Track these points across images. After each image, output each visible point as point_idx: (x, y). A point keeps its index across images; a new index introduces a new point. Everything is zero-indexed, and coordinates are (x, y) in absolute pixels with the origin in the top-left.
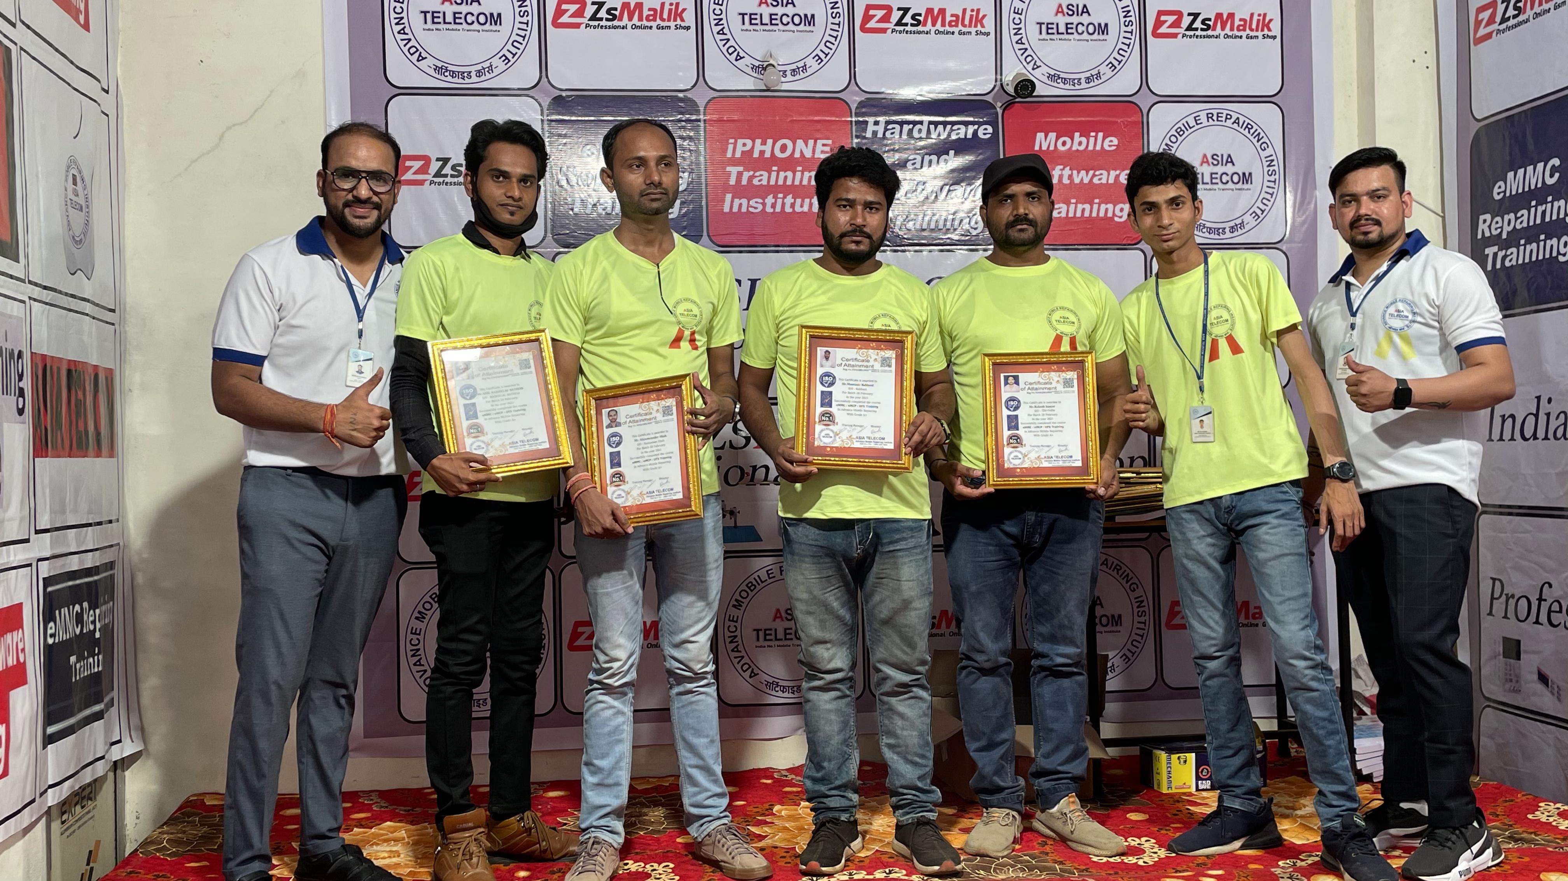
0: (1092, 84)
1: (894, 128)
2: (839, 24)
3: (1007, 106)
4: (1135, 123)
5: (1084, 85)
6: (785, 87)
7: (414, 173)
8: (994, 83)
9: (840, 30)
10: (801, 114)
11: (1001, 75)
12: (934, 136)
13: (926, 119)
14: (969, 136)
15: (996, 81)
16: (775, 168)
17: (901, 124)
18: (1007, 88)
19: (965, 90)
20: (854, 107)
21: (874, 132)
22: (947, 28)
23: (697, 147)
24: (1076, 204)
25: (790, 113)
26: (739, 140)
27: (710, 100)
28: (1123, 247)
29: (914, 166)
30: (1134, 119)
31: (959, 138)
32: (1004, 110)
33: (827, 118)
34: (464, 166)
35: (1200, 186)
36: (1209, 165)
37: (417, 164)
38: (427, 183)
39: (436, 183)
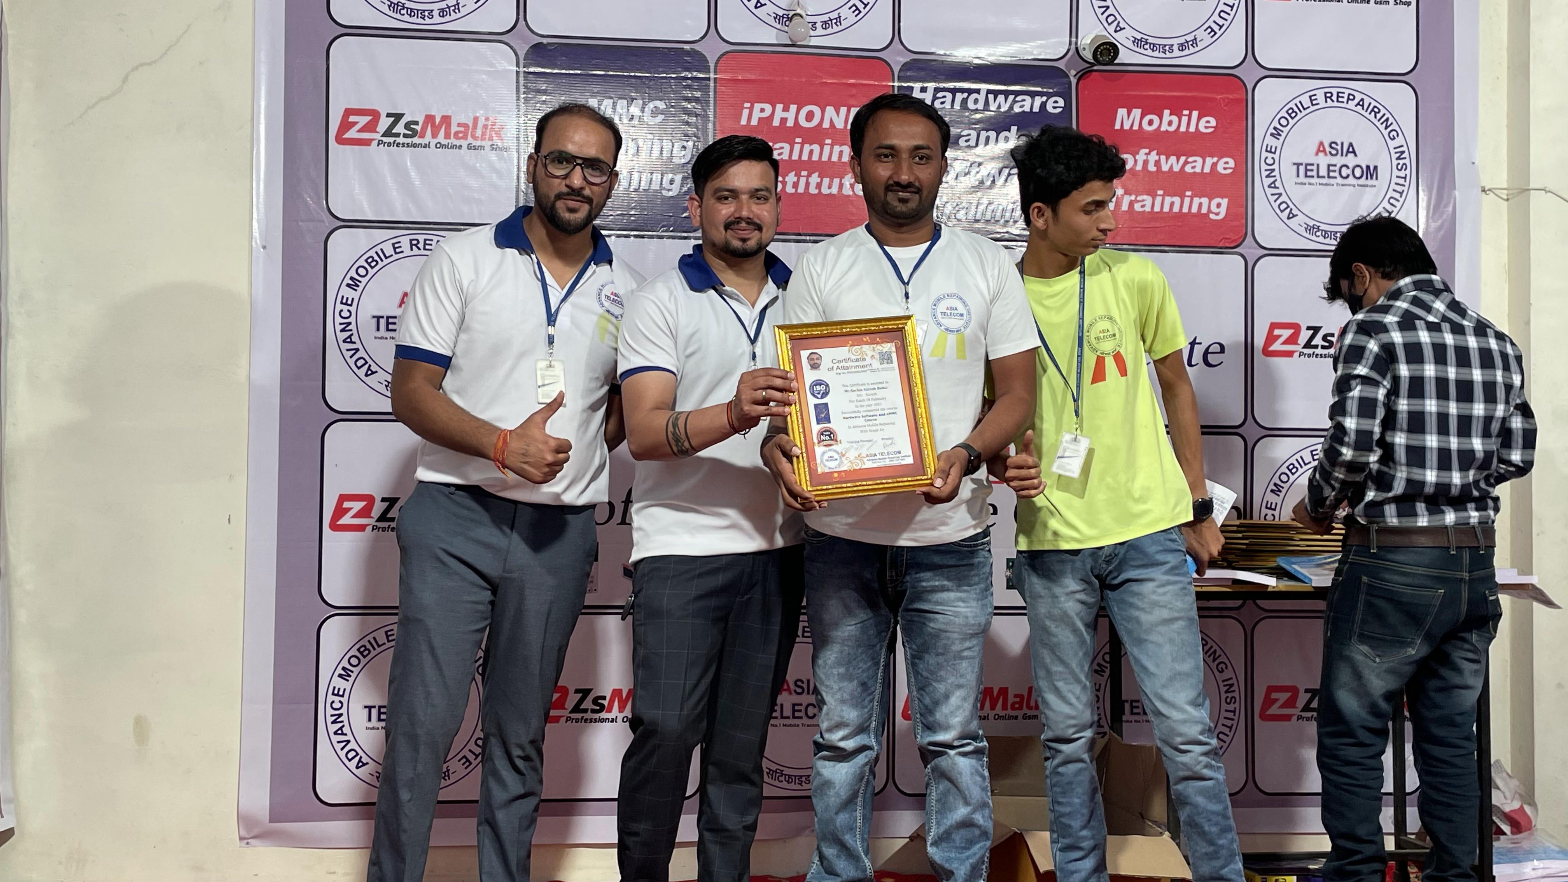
0: (1186, 52)
1: (944, 97)
3: (1083, 76)
4: (1238, 101)
5: (1177, 53)
6: (814, 42)
7: (359, 131)
8: (1067, 47)
10: (833, 76)
11: (1077, 37)
12: (993, 107)
13: (984, 87)
14: (1036, 109)
15: (1070, 44)
16: (798, 140)
17: (954, 91)
18: (1083, 53)
19: (1032, 54)
20: (896, 69)
23: (705, 111)
24: (1163, 196)
25: (818, 73)
26: (756, 105)
27: (723, 55)
28: (1219, 250)
29: (967, 144)
30: (1236, 96)
31: (1023, 112)
32: (1079, 79)
33: (864, 82)
34: (421, 124)
35: (1315, 180)
36: (1326, 154)
37: (363, 120)
38: (375, 143)
39: (385, 143)
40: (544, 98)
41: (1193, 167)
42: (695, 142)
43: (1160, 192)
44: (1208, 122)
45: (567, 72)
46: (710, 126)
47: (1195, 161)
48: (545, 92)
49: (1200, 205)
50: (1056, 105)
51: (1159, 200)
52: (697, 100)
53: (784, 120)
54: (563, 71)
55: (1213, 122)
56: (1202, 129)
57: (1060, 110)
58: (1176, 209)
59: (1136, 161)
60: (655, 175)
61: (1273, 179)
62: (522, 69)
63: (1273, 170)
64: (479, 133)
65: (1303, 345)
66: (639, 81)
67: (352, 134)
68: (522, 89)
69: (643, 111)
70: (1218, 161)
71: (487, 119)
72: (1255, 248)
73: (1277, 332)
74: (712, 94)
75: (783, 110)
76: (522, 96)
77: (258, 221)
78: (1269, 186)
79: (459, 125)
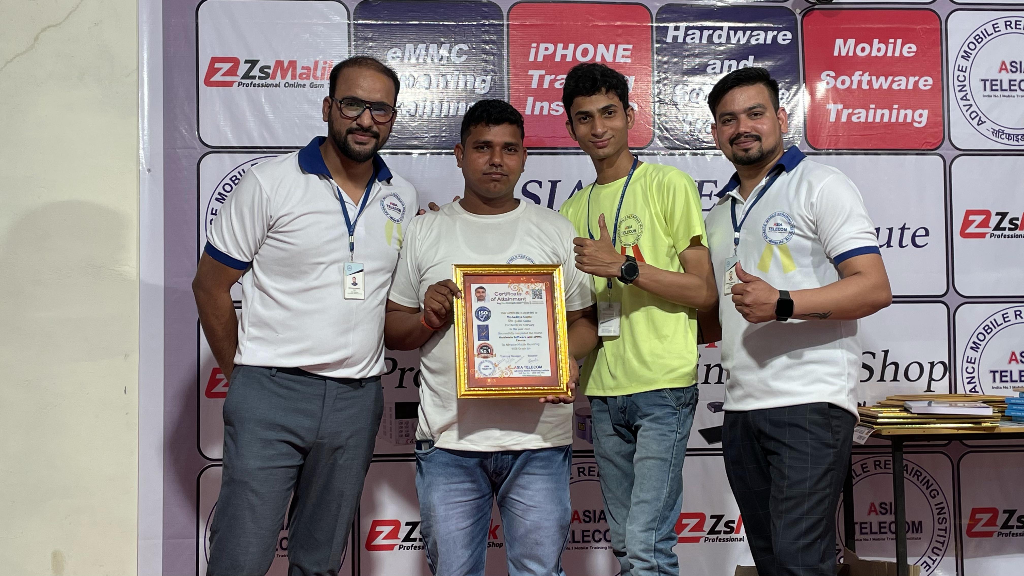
1: (694, 34)
3: (806, 13)
4: (934, 30)
7: (223, 75)
10: (603, 20)
12: (734, 41)
13: (726, 25)
14: (769, 41)
17: (701, 29)
20: (654, 13)
21: (673, 36)
23: (500, 51)
24: (875, 109)
25: (591, 18)
26: (541, 45)
27: (514, 5)
28: (922, 152)
29: (713, 71)
30: (932, 26)
31: (759, 43)
32: (803, 17)
33: (629, 24)
34: (272, 68)
35: (998, 93)
36: (1008, 72)
37: (226, 66)
38: (236, 84)
39: (244, 84)
40: (370, 44)
41: (899, 85)
42: (492, 76)
43: (873, 106)
44: (910, 48)
45: (389, 23)
46: (505, 63)
47: (900, 80)
48: (371, 40)
49: (906, 115)
50: (784, 38)
51: (871, 112)
52: (493, 42)
53: (564, 57)
54: (385, 23)
55: (914, 48)
56: (905, 54)
57: (788, 42)
58: (886, 119)
59: (852, 81)
60: (460, 104)
61: (965, 93)
62: (352, 22)
63: (965, 86)
64: (319, 74)
65: (993, 227)
66: (446, 29)
67: (218, 77)
68: (352, 37)
69: (450, 53)
70: (919, 79)
71: (325, 63)
72: (952, 150)
73: (971, 218)
74: (505, 37)
75: (563, 49)
76: (353, 43)
77: (143, 149)
78: (962, 99)
79: (303, 68)
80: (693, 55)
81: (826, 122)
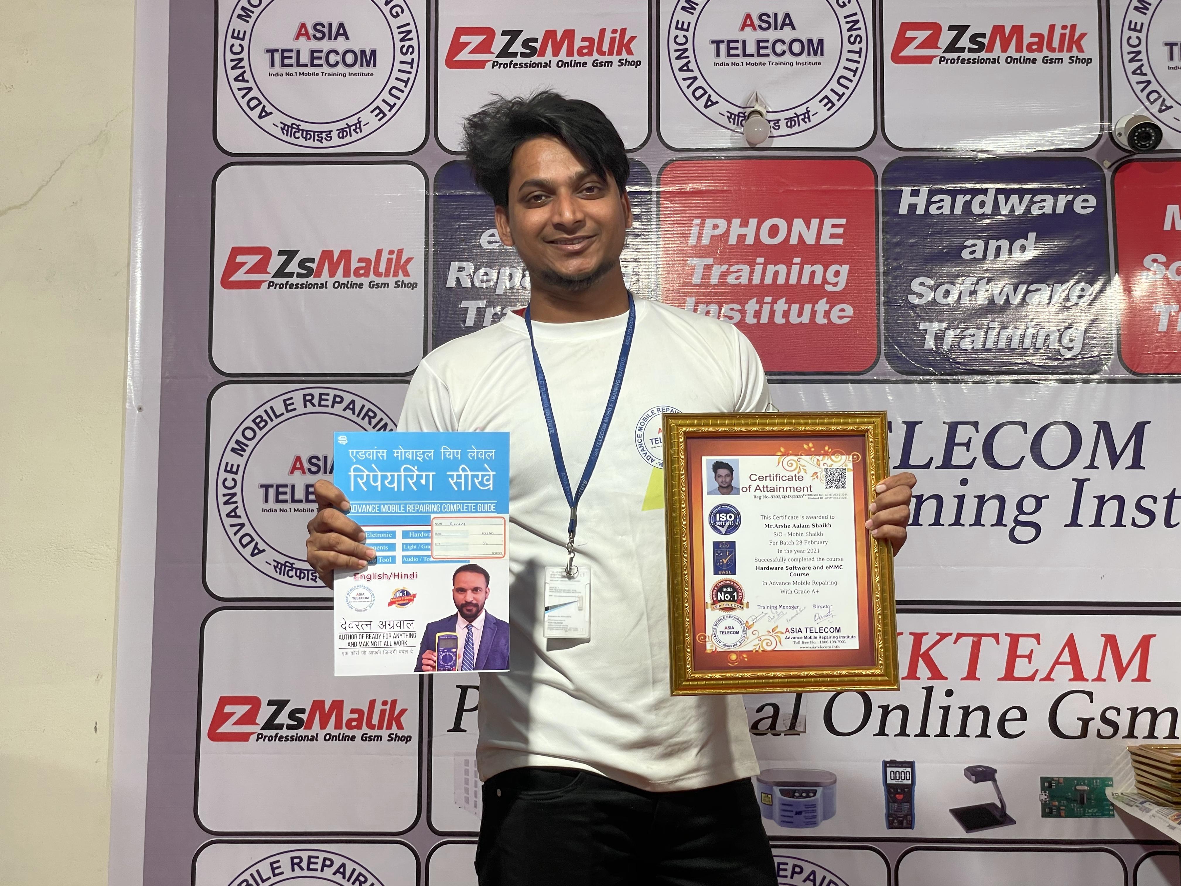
1: (942, 201)
2: (859, 53)
3: (1119, 167)
6: (777, 143)
7: (248, 272)
8: (1098, 133)
9: (862, 60)
10: (801, 182)
11: (1110, 120)
12: (1005, 210)
13: (991, 186)
14: (1060, 210)
15: (1102, 129)
16: (760, 260)
17: (953, 194)
18: (1117, 139)
19: (1053, 144)
20: (880, 171)
21: (910, 206)
22: (1026, 54)
23: (646, 230)
25: (783, 180)
26: (708, 221)
27: (667, 164)
31: (1043, 214)
32: (1115, 171)
33: (840, 188)
34: (316, 261)
37: (252, 260)
38: (266, 285)
39: (277, 284)
40: (456, 224)
42: (635, 267)
46: (653, 247)
48: (459, 218)
50: (1084, 205)
53: (742, 237)
57: (1089, 211)
62: (431, 193)
64: (382, 268)
67: (239, 276)
68: (432, 216)
71: (392, 253)
74: (654, 210)
75: (741, 226)
76: (433, 223)
77: (131, 377)
80: (940, 233)
81: (1153, 332)
